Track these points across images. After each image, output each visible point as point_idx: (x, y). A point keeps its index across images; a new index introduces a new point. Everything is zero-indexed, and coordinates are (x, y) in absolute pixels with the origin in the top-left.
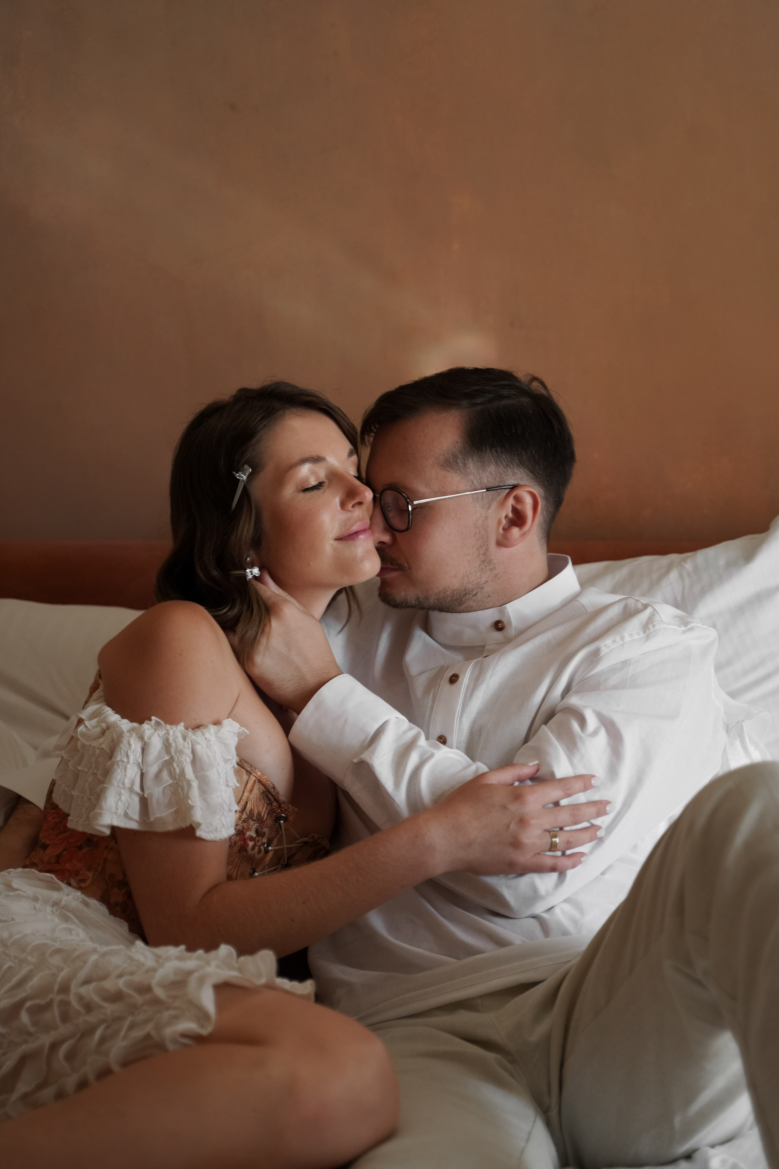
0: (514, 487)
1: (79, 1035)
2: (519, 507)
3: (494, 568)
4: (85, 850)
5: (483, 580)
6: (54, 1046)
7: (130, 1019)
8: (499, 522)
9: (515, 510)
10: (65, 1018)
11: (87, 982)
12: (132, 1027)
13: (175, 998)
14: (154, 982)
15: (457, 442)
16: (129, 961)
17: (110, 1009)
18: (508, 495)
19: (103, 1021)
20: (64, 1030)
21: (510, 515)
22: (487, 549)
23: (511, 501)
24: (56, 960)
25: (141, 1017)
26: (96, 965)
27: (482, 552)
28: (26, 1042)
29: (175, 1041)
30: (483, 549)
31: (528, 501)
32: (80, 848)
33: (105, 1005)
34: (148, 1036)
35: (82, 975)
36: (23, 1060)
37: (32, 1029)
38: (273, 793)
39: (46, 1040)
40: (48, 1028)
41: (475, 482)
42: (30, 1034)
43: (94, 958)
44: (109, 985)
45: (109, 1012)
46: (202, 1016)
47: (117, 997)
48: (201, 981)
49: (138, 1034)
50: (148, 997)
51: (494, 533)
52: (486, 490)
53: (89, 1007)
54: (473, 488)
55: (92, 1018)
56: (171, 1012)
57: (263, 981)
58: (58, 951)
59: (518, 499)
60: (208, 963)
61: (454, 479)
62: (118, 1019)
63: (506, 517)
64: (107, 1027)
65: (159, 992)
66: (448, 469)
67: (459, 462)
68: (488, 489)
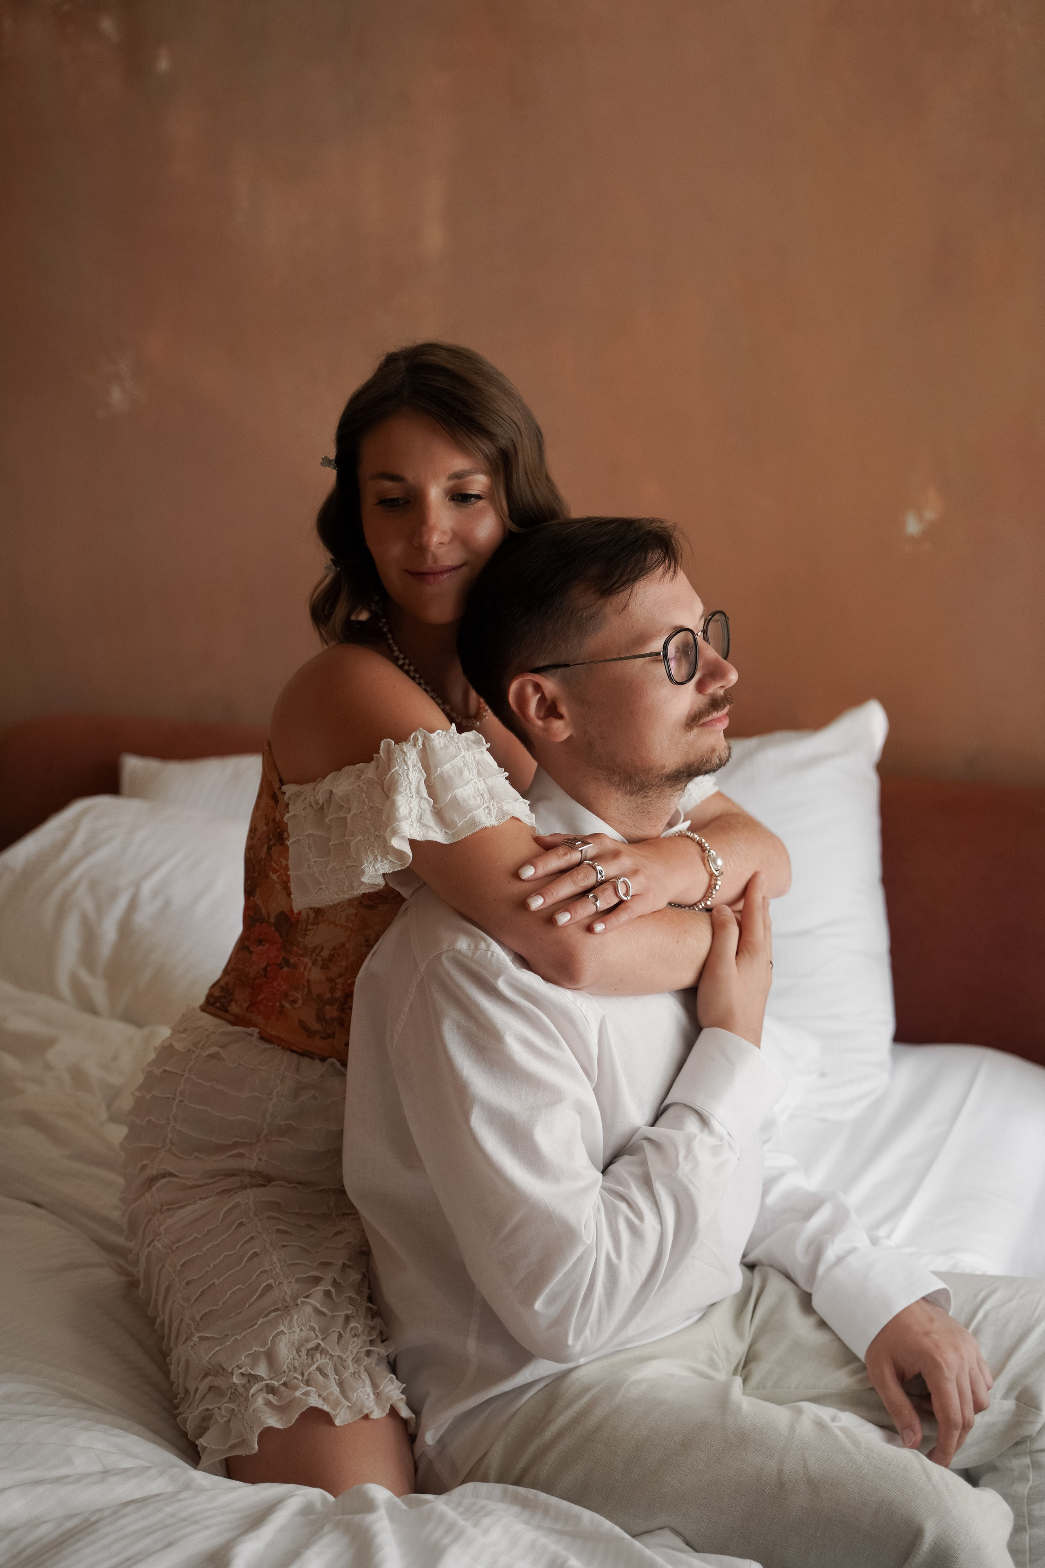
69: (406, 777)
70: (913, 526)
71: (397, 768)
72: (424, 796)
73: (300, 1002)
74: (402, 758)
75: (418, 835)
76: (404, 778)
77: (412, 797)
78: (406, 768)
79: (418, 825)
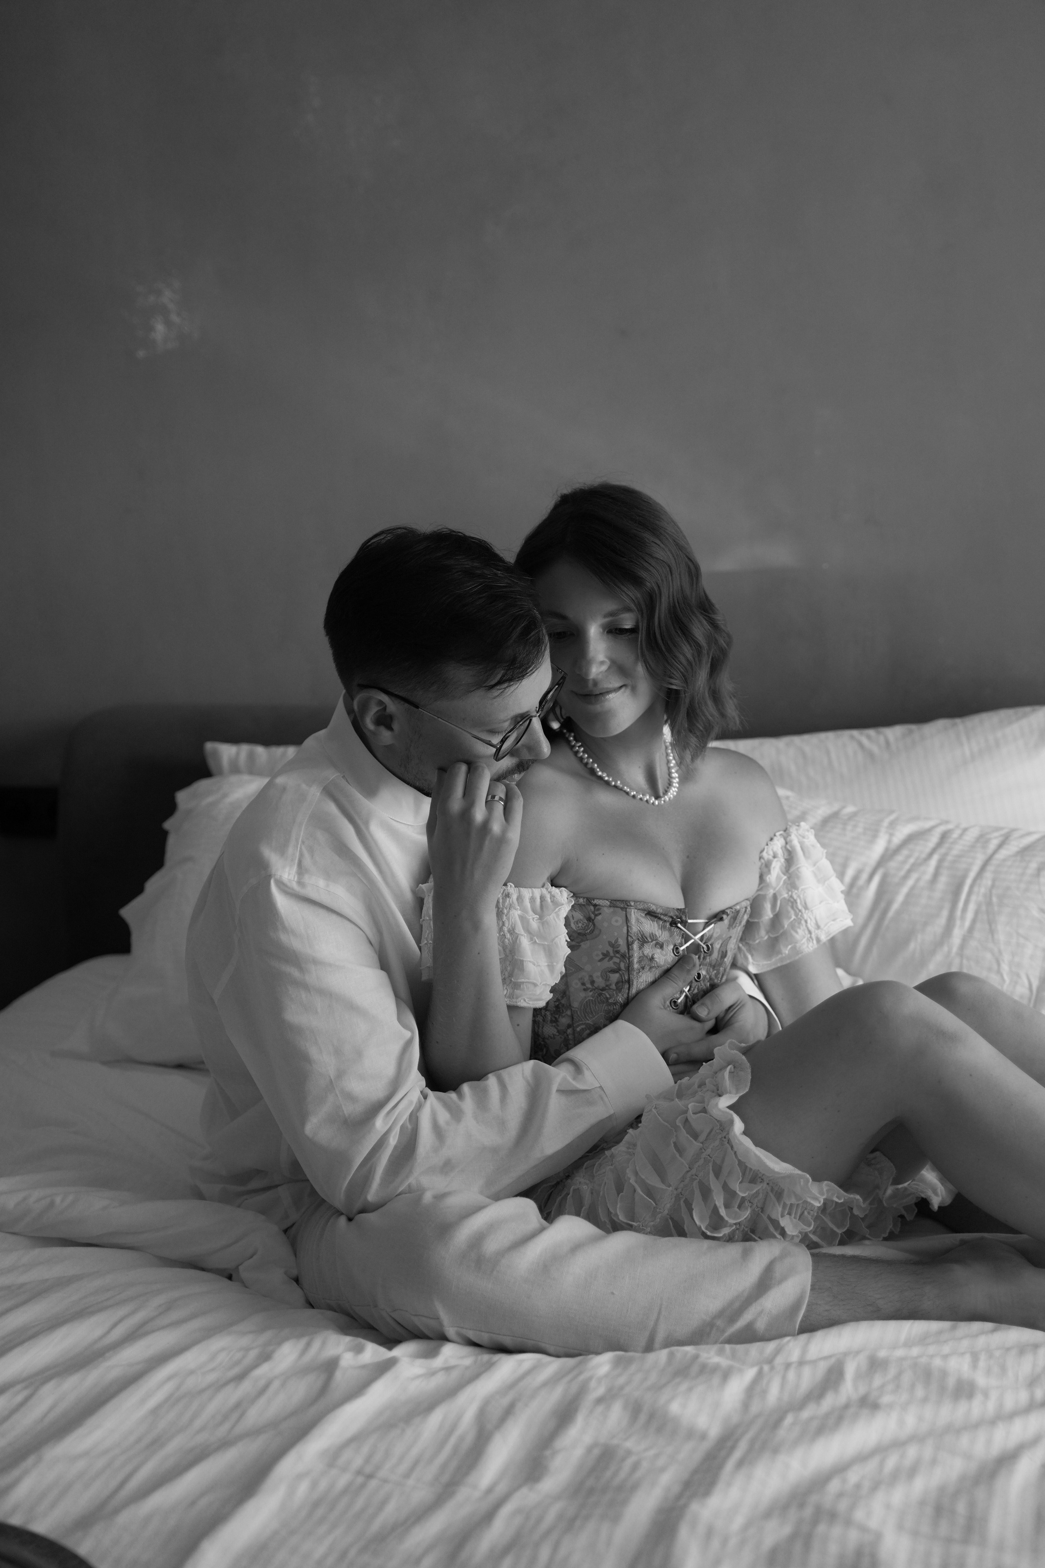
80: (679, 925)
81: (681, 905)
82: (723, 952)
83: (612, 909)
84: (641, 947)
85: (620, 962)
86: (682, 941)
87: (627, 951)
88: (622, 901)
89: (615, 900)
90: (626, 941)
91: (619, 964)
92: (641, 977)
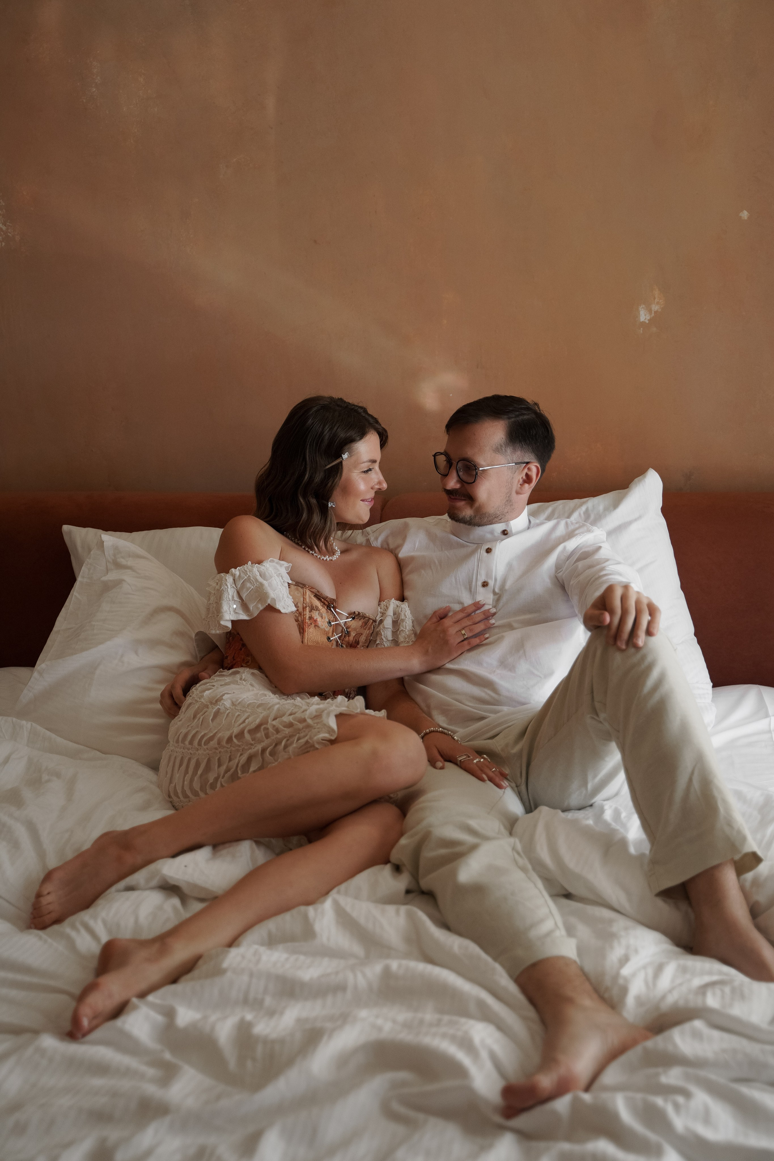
0: (528, 463)
1: (274, 744)
2: (529, 473)
3: (512, 505)
4: (243, 649)
5: (506, 511)
6: (263, 751)
7: (297, 735)
8: (519, 481)
9: (527, 475)
10: (267, 736)
11: (275, 719)
12: (298, 739)
13: (317, 723)
14: (306, 717)
15: (503, 438)
16: (294, 706)
17: (287, 731)
18: (525, 467)
19: (285, 737)
20: (266, 742)
21: (524, 477)
22: (510, 494)
23: (526, 470)
24: (260, 710)
25: (302, 735)
26: (278, 710)
27: (508, 496)
28: (251, 748)
29: (318, 743)
30: (509, 494)
31: (534, 470)
32: (241, 649)
33: (285, 729)
34: (307, 742)
35: (272, 716)
36: (250, 759)
37: (253, 742)
38: (319, 595)
39: (259, 747)
40: (260, 741)
41: (510, 460)
42: (252, 745)
43: (277, 706)
44: (286, 719)
45: (287, 733)
46: (330, 730)
47: (290, 725)
48: (328, 714)
49: (302, 741)
50: (304, 724)
51: (516, 486)
52: (514, 464)
53: (277, 731)
54: (508, 463)
55: (279, 736)
56: (316, 730)
57: (358, 711)
58: (259, 706)
59: (529, 469)
60: (332, 705)
61: (500, 458)
62: (291, 736)
63: (522, 478)
64: (288, 740)
65: (309, 721)
66: (497, 452)
67: (503, 449)
68: (516, 463)
69: (227, 592)
70: (644, 316)
71: (223, 588)
72: (236, 599)
73: (250, 662)
74: (225, 582)
75: (234, 618)
76: (226, 593)
77: (230, 601)
78: (226, 587)
79: (234, 613)
80: (332, 609)
81: (334, 597)
82: (356, 639)
83: (296, 587)
84: (310, 611)
85: (299, 616)
86: (333, 620)
87: (302, 611)
88: (302, 584)
89: (298, 583)
90: (302, 606)
91: (298, 617)
92: (310, 629)
